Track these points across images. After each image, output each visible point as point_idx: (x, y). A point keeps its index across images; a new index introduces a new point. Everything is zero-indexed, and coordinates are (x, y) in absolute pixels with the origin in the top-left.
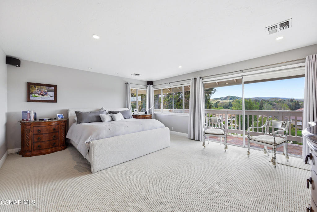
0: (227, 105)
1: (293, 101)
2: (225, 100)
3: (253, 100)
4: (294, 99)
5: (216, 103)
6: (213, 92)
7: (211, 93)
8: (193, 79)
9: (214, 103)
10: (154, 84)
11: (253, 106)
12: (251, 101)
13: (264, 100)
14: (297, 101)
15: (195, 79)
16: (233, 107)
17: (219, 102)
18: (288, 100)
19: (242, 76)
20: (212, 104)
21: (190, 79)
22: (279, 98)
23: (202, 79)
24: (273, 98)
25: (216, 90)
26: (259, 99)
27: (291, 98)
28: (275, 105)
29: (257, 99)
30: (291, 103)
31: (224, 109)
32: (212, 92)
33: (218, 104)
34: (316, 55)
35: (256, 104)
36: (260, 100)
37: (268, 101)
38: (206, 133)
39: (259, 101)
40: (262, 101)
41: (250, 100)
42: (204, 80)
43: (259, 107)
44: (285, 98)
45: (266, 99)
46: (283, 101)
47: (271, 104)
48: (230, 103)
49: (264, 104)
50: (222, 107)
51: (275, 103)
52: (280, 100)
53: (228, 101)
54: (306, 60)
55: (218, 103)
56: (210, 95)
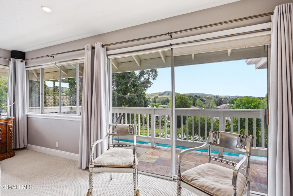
0: (165, 101)
1: (218, 97)
2: (163, 95)
3: (187, 96)
4: (218, 96)
5: (155, 98)
6: (150, 86)
7: (147, 87)
8: (90, 48)
9: (152, 98)
10: (27, 56)
11: (188, 101)
12: (186, 97)
13: (196, 96)
14: (220, 98)
15: (93, 48)
16: (170, 103)
17: (158, 97)
18: (214, 97)
19: (171, 45)
20: (151, 99)
21: (84, 49)
22: (208, 95)
23: (107, 50)
24: (203, 94)
25: (152, 84)
26: (192, 95)
27: (217, 95)
28: (204, 101)
29: (191, 95)
30: (216, 100)
31: (162, 105)
32: (148, 85)
33: (156, 100)
34: (291, 4)
35: (190, 100)
36: (194, 96)
37: (200, 97)
38: (95, 166)
39: (192, 97)
40: (195, 97)
41: (184, 96)
42: (110, 52)
43: (192, 103)
44: (212, 95)
45: (198, 95)
46: (211, 97)
47: (202, 100)
48: (168, 98)
49: (197, 100)
50: (160, 103)
51: (204, 99)
52: (209, 96)
53: (165, 96)
54: (274, 17)
55: (156, 98)
56: (146, 88)
